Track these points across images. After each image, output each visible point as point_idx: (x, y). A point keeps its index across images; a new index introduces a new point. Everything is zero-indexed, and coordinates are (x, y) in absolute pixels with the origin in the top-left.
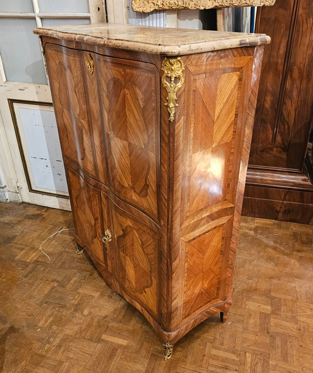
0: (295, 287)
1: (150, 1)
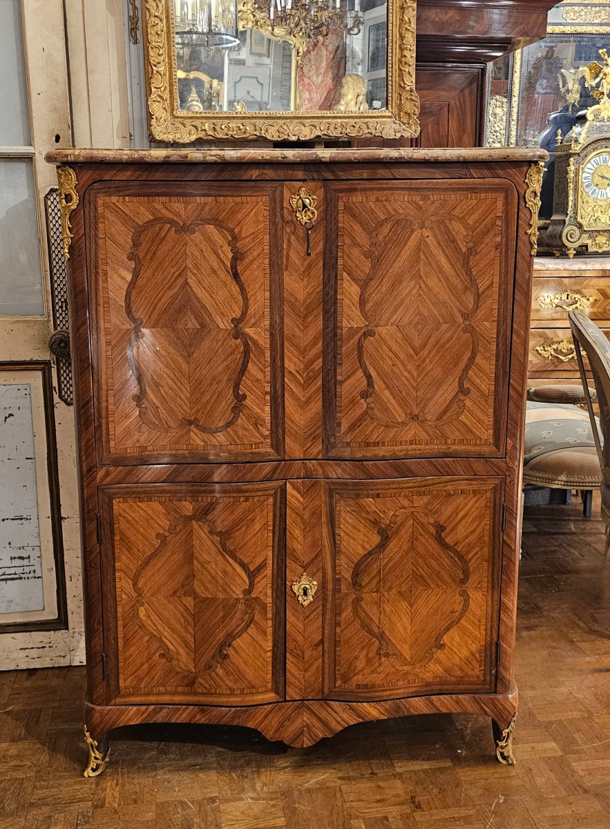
0: (570, 693)
1: (187, 122)
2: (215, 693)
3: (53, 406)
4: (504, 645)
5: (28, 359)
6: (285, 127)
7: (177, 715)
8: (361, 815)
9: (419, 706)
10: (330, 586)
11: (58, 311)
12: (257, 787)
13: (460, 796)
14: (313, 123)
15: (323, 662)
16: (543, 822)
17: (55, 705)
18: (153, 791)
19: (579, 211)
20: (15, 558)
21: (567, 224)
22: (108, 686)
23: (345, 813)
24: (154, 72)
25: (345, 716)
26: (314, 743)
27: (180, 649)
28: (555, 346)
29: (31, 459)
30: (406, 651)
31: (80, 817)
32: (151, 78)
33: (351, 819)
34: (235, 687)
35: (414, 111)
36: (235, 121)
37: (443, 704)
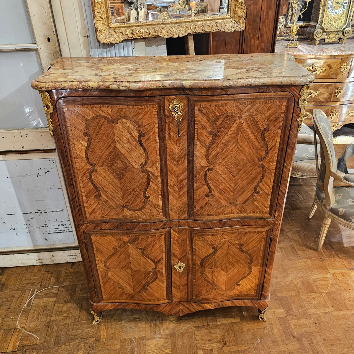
0: (292, 281)
1: (117, 30)
2: (143, 300)
4: (266, 285)
5: (52, 148)
6: (171, 29)
7: (128, 306)
8: (202, 348)
9: (229, 304)
10: (191, 266)
12: (161, 332)
13: (243, 338)
14: (186, 25)
15: (188, 290)
17: (82, 283)
18: (120, 332)
19: (323, 21)
20: (60, 225)
21: (317, 28)
22: (98, 298)
23: (196, 347)
24: (96, 3)
25: (197, 307)
26: (184, 315)
27: (127, 286)
29: (60, 188)
30: (223, 287)
31: (90, 346)
32: (94, 7)
33: (198, 350)
34: (151, 299)
35: (243, 15)
36: (144, 27)
37: (238, 303)
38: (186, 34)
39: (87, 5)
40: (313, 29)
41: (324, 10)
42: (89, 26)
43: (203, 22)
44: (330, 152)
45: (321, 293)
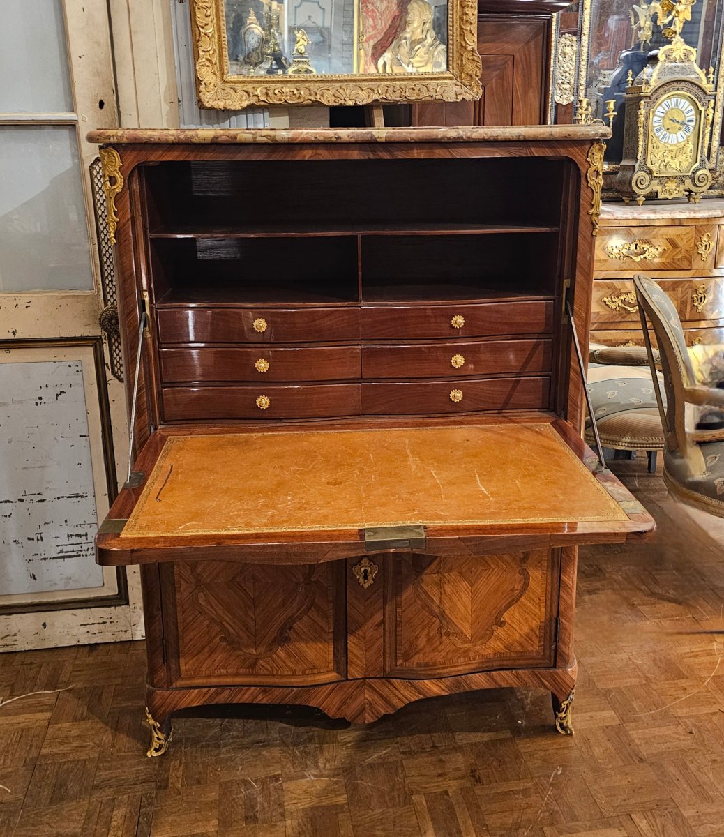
0: (630, 659)
1: (238, 87)
2: (277, 674)
3: (106, 384)
4: (564, 621)
5: (78, 335)
6: (341, 91)
7: (239, 696)
8: (423, 790)
9: (480, 681)
10: (391, 569)
11: (108, 285)
12: (320, 764)
13: (520, 768)
14: (370, 86)
15: (384, 641)
16: (599, 793)
17: (117, 682)
18: (217, 770)
19: (649, 156)
20: (72, 536)
21: (636, 170)
22: (169, 669)
23: (407, 789)
24: (202, 34)
25: (406, 693)
26: (377, 719)
27: (241, 633)
28: (622, 297)
29: (85, 436)
30: (467, 630)
31: (143, 799)
32: (198, 41)
33: (412, 794)
34: (297, 668)
35: (476, 73)
36: (288, 85)
37: (503, 679)
38: (370, 101)
39: (182, 42)
40: (628, 174)
41: (646, 134)
42: (184, 80)
43: (402, 82)
44: (676, 347)
45: (701, 679)
